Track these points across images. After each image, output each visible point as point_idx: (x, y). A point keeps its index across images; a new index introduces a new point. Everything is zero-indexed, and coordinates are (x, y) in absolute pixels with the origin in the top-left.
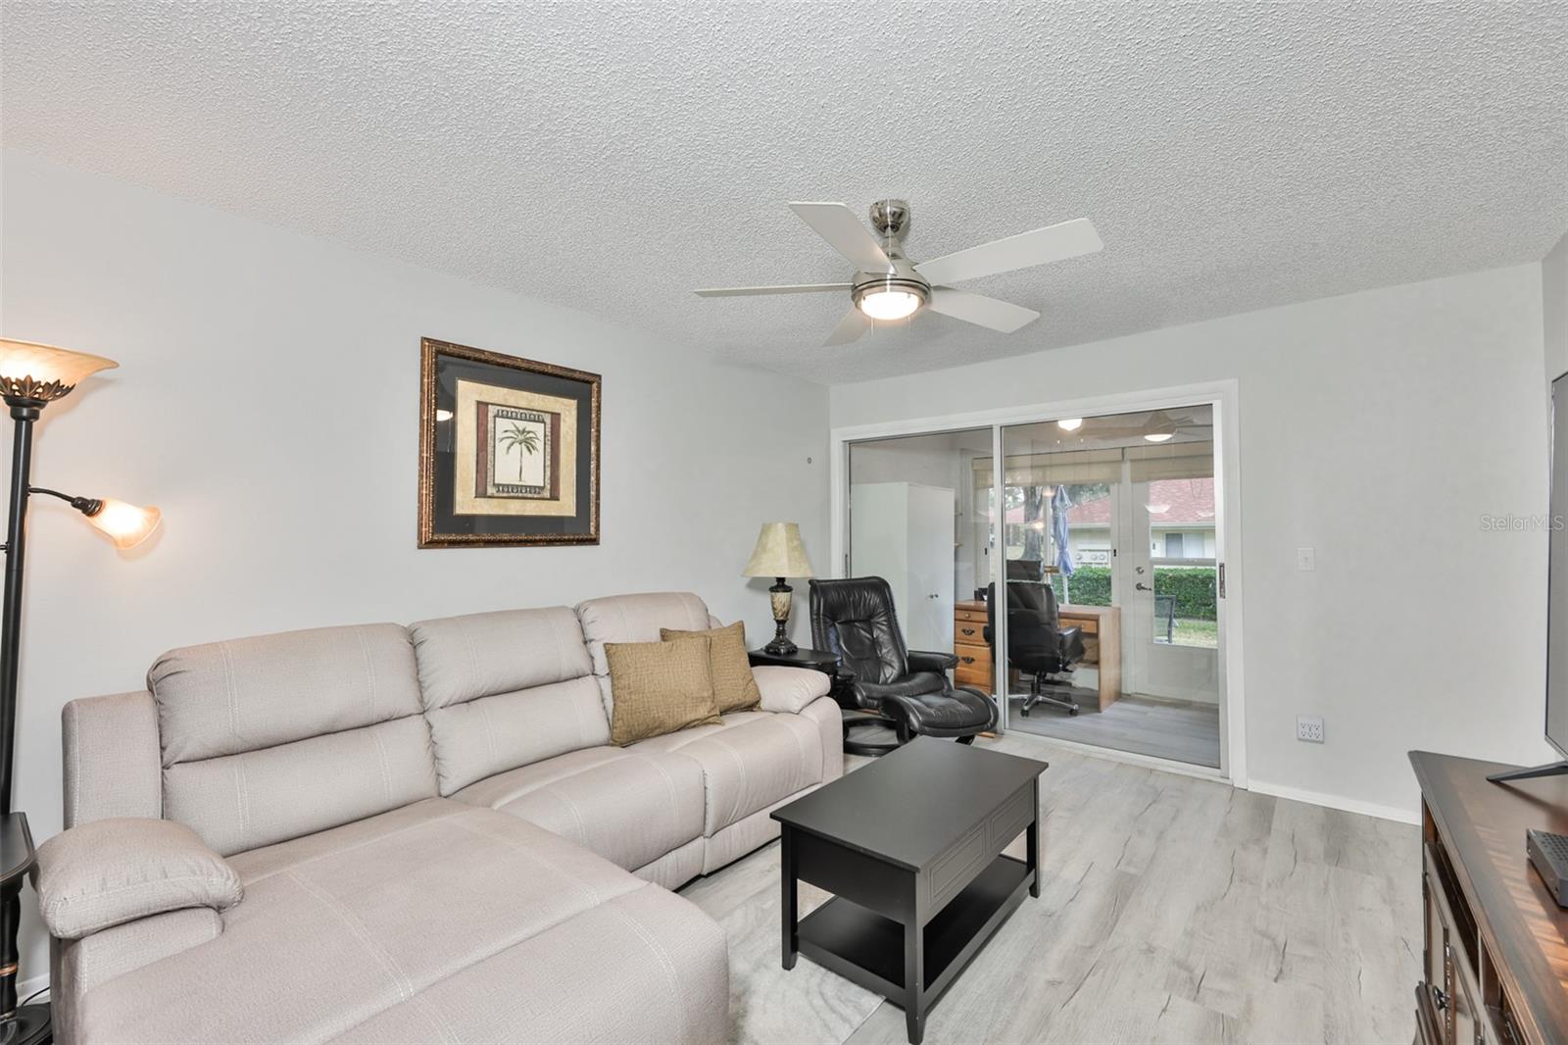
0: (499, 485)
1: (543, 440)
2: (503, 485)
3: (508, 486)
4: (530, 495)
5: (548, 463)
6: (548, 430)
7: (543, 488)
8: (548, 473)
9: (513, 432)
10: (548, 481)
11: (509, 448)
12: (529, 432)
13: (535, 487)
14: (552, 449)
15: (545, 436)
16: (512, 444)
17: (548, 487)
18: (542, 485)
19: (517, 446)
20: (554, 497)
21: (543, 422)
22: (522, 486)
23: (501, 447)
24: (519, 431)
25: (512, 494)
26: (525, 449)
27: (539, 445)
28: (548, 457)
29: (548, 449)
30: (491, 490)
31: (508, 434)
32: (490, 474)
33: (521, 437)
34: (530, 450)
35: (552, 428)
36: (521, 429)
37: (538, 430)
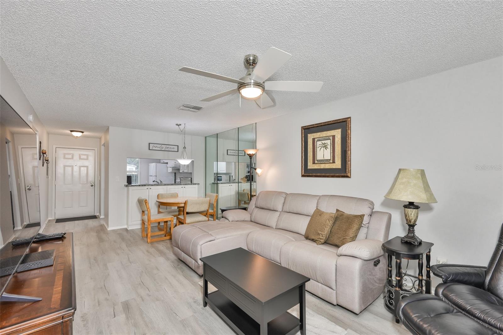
0: (318, 160)
1: (330, 145)
2: (319, 160)
3: (320, 160)
4: (326, 162)
5: (332, 152)
6: (331, 141)
7: (330, 160)
8: (332, 155)
9: (321, 144)
10: (332, 157)
11: (320, 149)
12: (326, 143)
13: (328, 160)
14: (333, 147)
15: (331, 143)
16: (321, 148)
17: (332, 159)
18: (330, 159)
19: (322, 148)
20: (334, 162)
21: (330, 139)
22: (324, 160)
23: (318, 149)
24: (323, 144)
25: (321, 162)
26: (325, 149)
27: (329, 147)
28: (332, 150)
29: (332, 147)
30: (316, 162)
31: (320, 145)
32: (316, 157)
33: (324, 146)
34: (326, 149)
35: (333, 141)
36: (323, 143)
37: (328, 142)
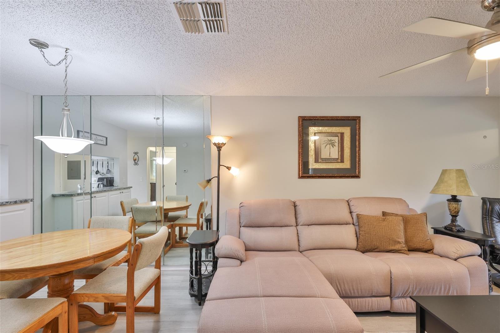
0: (322, 159)
1: (338, 143)
2: (324, 159)
4: (333, 161)
5: (340, 150)
6: (340, 139)
7: (338, 159)
8: (340, 154)
9: (327, 141)
10: (340, 156)
11: (326, 146)
12: (332, 140)
13: (335, 159)
14: (341, 145)
15: (338, 141)
16: (327, 145)
17: (340, 158)
19: (328, 146)
20: (342, 161)
21: (338, 136)
22: (330, 159)
23: (323, 146)
24: (329, 140)
25: (327, 161)
26: (331, 146)
28: (340, 148)
30: (320, 160)
32: (319, 155)
33: (330, 142)
34: (333, 147)
36: (330, 140)
37: (336, 139)
